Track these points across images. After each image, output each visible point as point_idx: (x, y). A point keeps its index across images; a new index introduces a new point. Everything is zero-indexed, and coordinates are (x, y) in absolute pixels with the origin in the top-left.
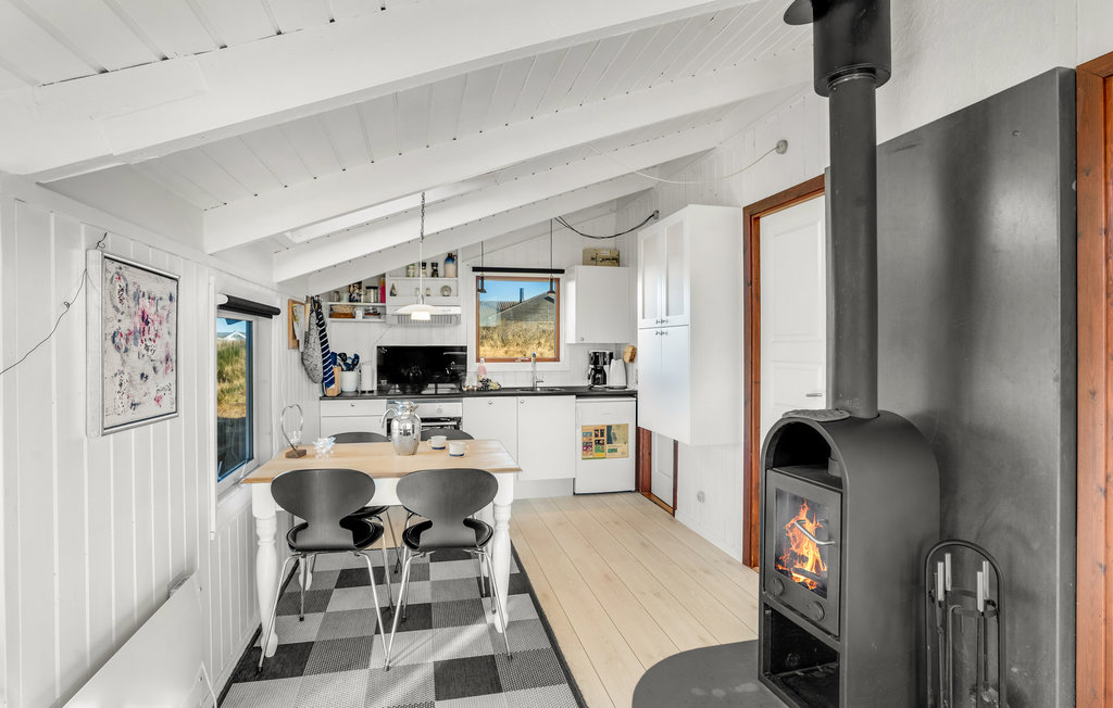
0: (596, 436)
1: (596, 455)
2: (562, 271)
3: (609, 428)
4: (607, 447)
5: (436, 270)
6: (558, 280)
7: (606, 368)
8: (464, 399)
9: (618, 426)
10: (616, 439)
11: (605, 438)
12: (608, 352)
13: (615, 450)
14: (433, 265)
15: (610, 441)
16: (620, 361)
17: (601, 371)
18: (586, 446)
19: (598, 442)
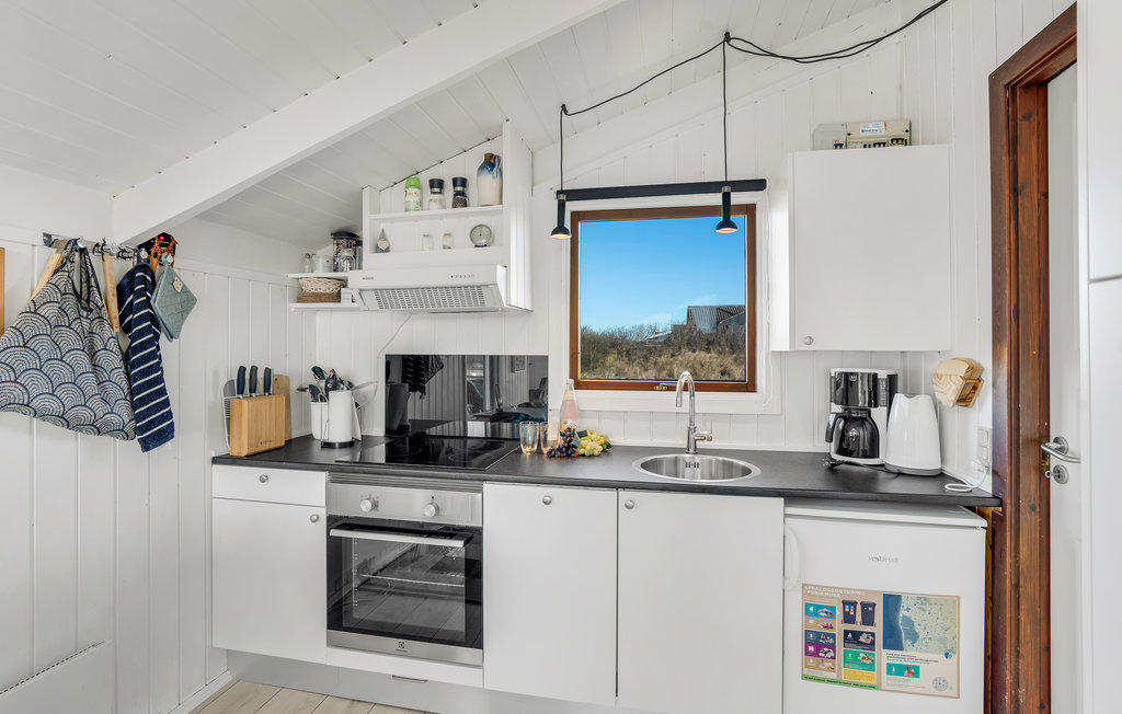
0: (849, 619)
1: (847, 673)
2: (759, 185)
3: (892, 602)
4: (883, 656)
5: (463, 194)
6: (750, 210)
7: (878, 414)
8: (486, 486)
9: (923, 600)
10: (914, 637)
11: (878, 629)
12: (882, 375)
13: (913, 671)
14: (455, 181)
15: (893, 640)
16: (923, 401)
17: (864, 420)
18: (817, 645)
19: (852, 638)
